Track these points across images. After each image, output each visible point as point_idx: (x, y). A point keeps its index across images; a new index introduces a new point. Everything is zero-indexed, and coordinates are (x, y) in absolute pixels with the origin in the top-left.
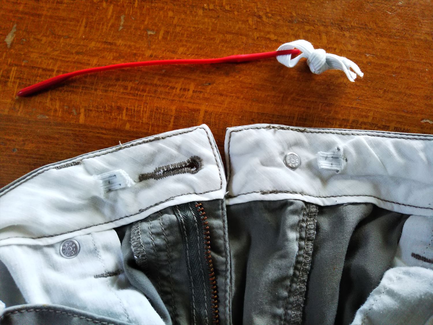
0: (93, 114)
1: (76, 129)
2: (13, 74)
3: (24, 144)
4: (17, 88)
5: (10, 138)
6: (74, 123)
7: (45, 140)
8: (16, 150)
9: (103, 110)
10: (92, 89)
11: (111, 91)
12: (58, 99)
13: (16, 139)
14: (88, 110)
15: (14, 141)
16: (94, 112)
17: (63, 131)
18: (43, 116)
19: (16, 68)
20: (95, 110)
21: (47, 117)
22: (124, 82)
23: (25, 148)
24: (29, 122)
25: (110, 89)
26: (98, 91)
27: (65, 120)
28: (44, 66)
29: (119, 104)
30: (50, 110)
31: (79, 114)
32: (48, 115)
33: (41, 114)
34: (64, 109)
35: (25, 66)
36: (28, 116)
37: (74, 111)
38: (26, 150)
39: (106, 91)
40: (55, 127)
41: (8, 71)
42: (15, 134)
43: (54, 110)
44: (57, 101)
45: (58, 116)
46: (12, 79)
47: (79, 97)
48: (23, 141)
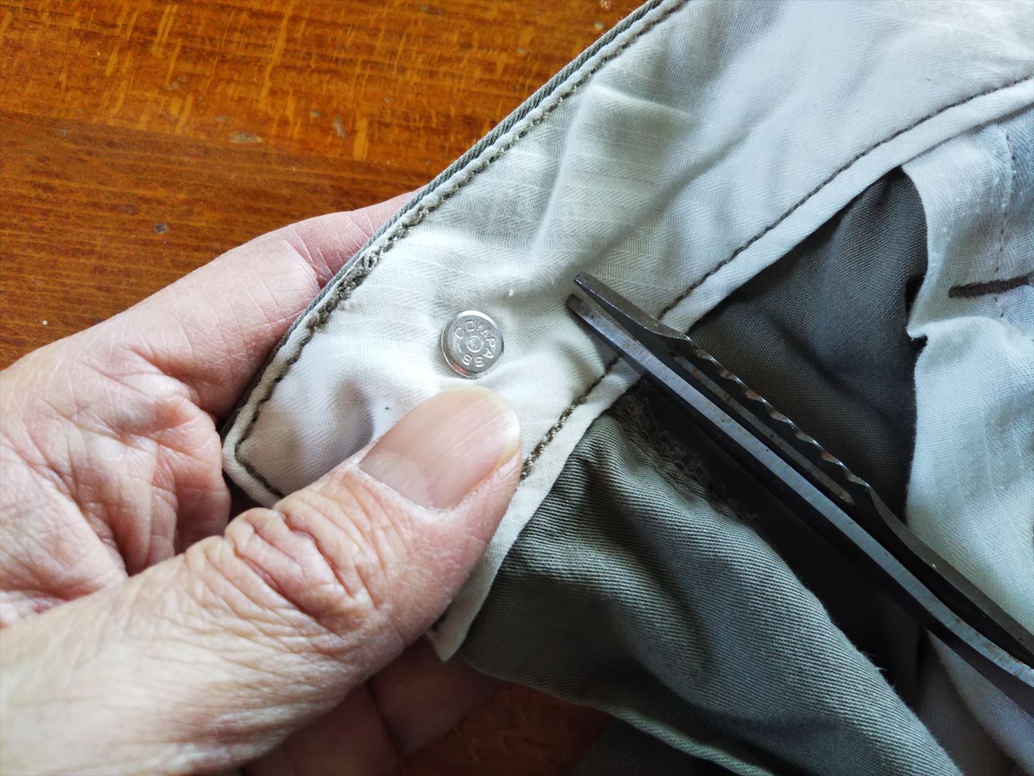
0: (394, 134)
1: (344, 174)
2: (165, 25)
3: (190, 212)
4: (177, 60)
5: (148, 193)
6: (338, 156)
7: (252, 203)
8: (165, 227)
9: (421, 125)
10: (391, 67)
11: (446, 74)
12: (291, 93)
13: (167, 197)
14: (378, 125)
15: (159, 202)
16: (396, 131)
17: (304, 180)
18: (247, 136)
19: (176, 7)
20: (400, 126)
21: (259, 140)
22: (484, 51)
23: (192, 224)
24: (207, 152)
25: (443, 69)
26: (409, 73)
27: (312, 150)
29: (468, 111)
30: (268, 120)
31: (352, 133)
32: (263, 135)
33: (242, 130)
34: (308, 120)
36: (202, 137)
37: (337, 126)
38: (195, 230)
39: (432, 74)
40: (281, 169)
41: (154, 16)
42: (165, 184)
43: (280, 120)
44: (290, 96)
45: (291, 139)
46: (162, 36)
47: (352, 88)
48: (187, 202)
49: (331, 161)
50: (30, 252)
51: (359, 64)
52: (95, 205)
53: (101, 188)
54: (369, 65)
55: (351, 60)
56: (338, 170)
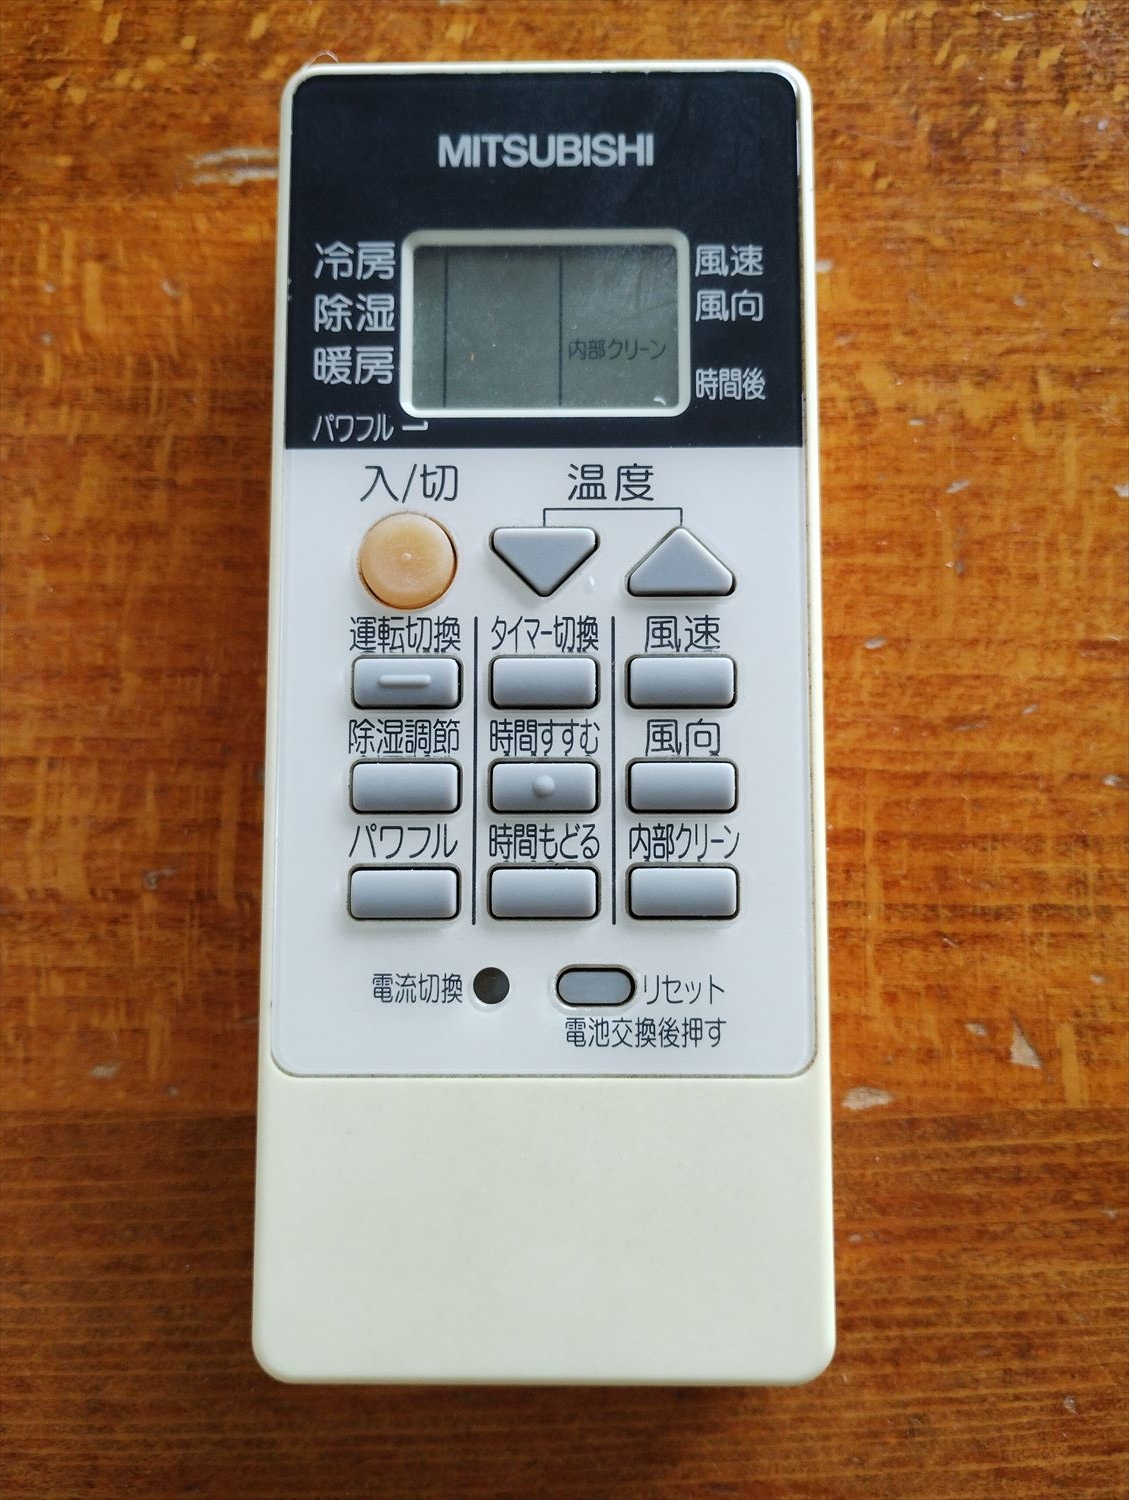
49: (1031, 1118)
51: (1026, 914)
54: (1045, 914)
55: (1010, 908)
56: (1047, 1135)
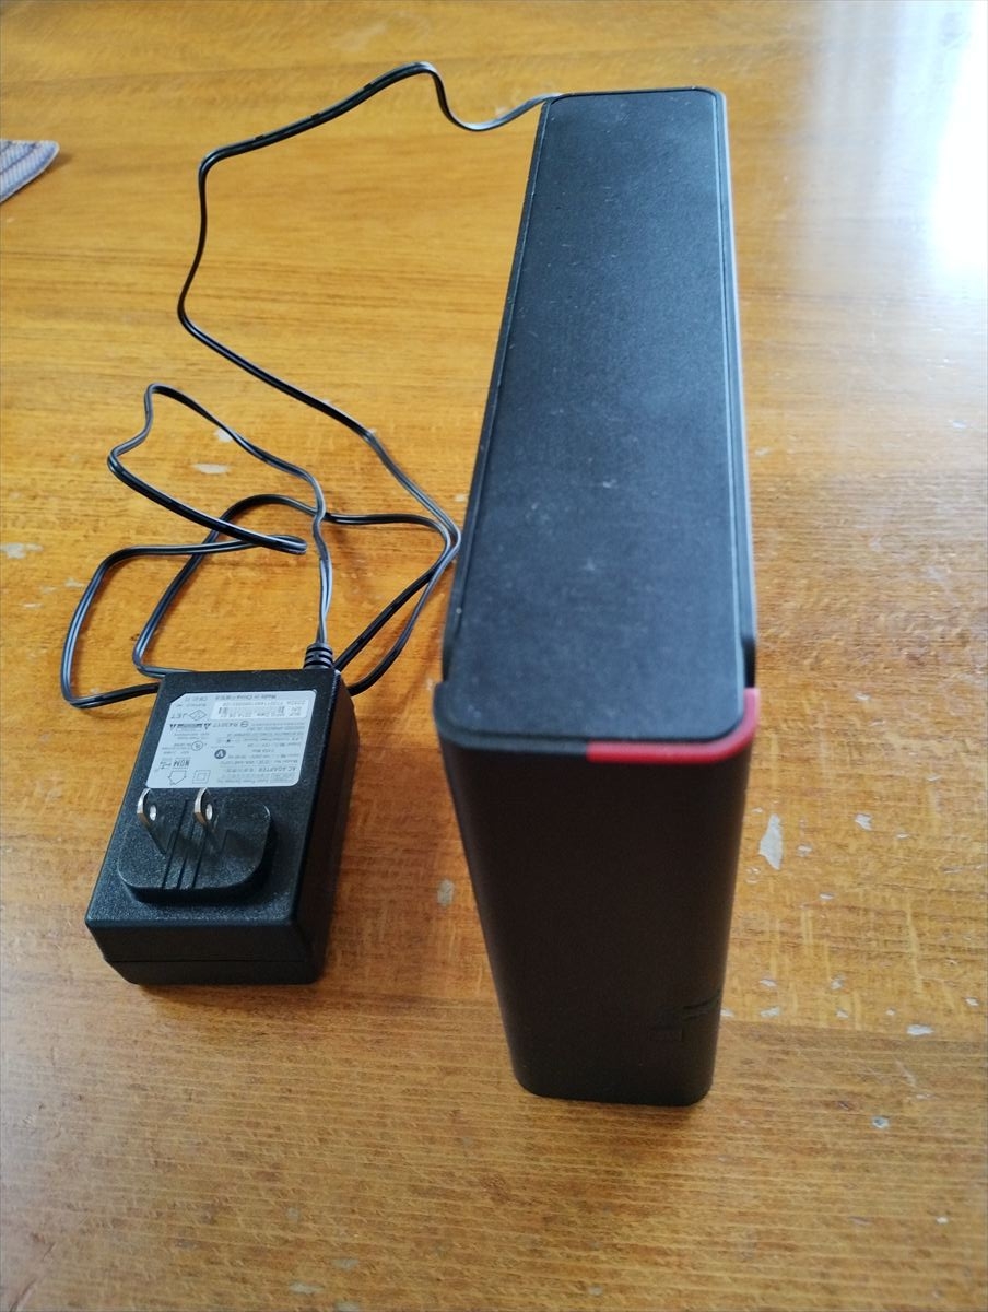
2: (806, 929)
3: (899, 1104)
4: (830, 960)
5: (857, 1089)
7: (952, 1091)
8: (883, 1120)
12: (943, 984)
13: (874, 1091)
15: (868, 1096)
18: (920, 1028)
19: (810, 913)
23: (906, 1115)
24: (891, 1044)
28: (877, 904)
30: (933, 1010)
33: (913, 1022)
35: (830, 908)
36: (881, 1030)
38: (912, 1121)
40: (964, 1056)
41: (795, 922)
42: (865, 1079)
43: (944, 1009)
44: (944, 987)
45: (961, 1026)
46: (808, 941)
48: (892, 1095)
50: (767, 1155)
52: (810, 1103)
53: (809, 1085)
